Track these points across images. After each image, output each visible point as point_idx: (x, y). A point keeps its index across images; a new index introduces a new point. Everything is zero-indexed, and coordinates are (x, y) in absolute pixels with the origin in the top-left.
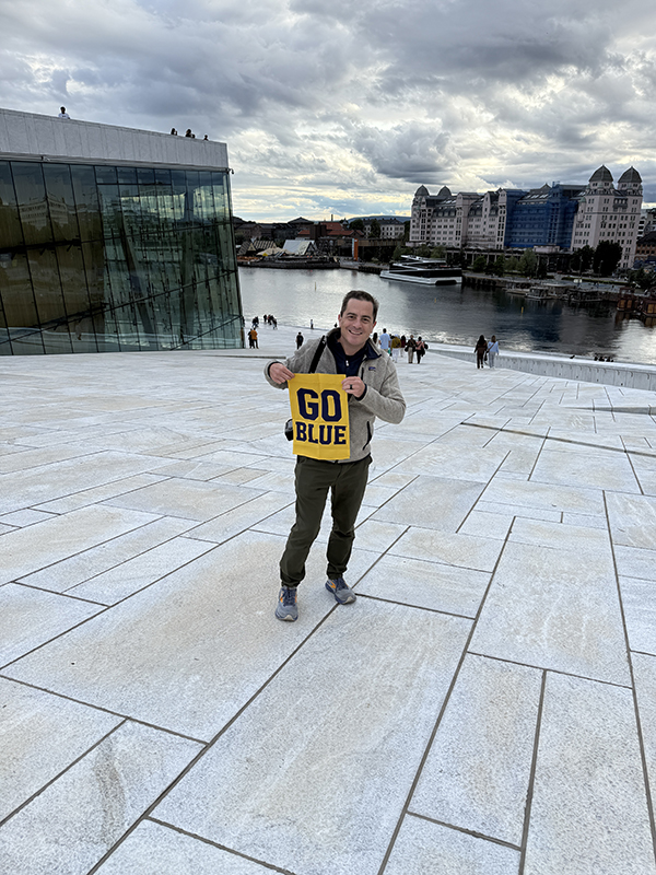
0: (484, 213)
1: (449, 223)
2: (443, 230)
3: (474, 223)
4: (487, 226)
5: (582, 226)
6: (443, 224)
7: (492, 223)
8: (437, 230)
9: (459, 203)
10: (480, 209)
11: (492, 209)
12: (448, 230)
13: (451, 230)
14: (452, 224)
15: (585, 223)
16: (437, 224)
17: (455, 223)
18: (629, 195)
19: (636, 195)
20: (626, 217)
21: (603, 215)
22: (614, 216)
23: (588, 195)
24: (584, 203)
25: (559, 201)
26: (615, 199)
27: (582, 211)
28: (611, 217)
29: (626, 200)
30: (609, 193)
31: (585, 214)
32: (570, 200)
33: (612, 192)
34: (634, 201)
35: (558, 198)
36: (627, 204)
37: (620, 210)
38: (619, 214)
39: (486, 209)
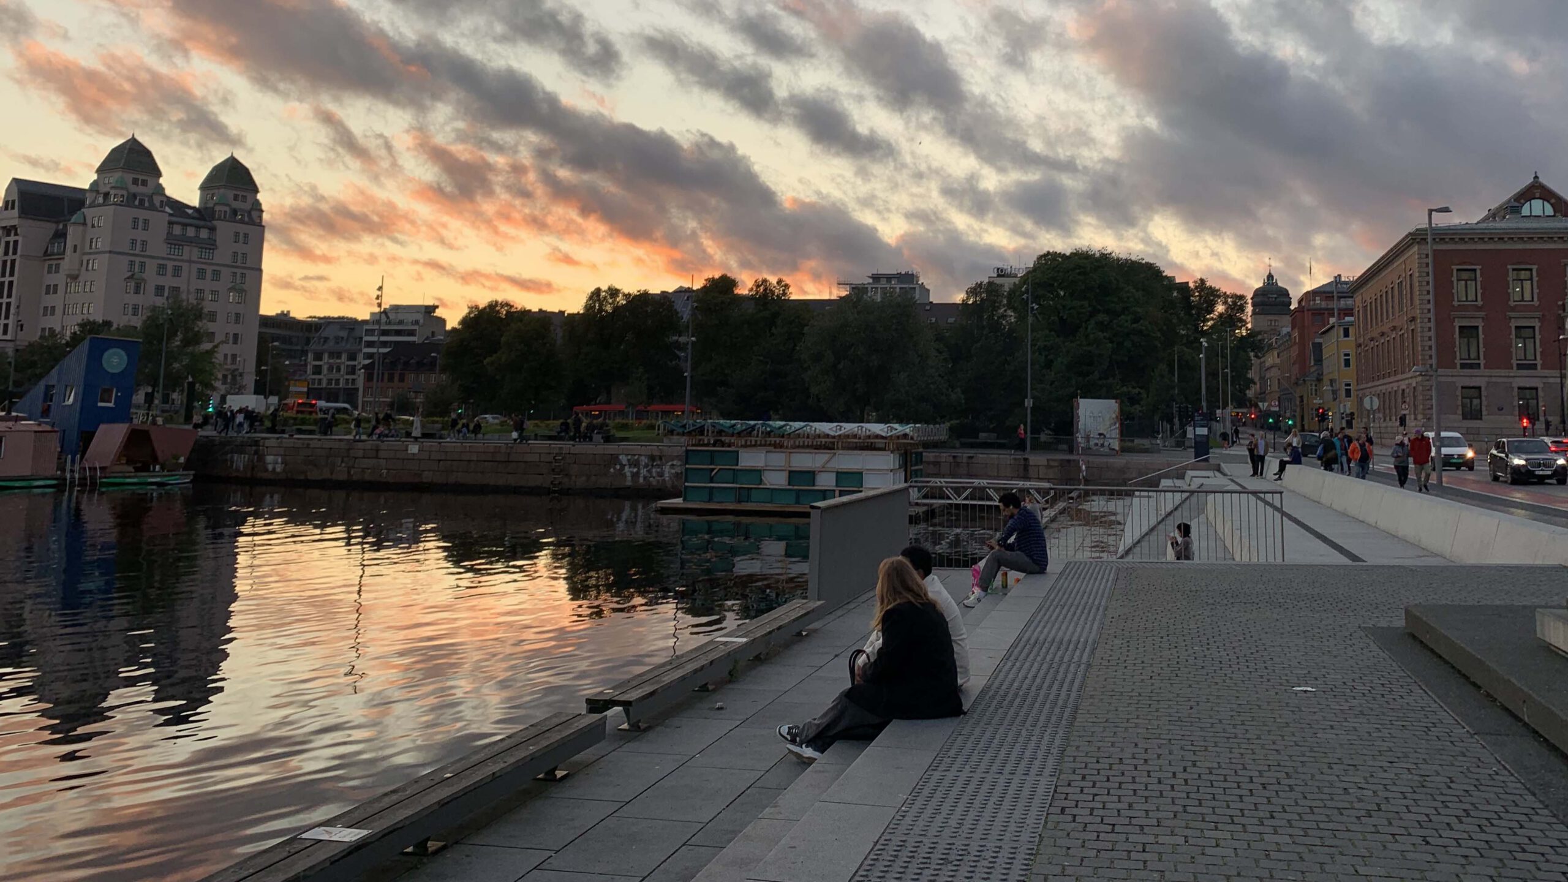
5: (77, 289)
15: (83, 277)
18: (219, 219)
19: (242, 222)
20: (216, 275)
21: (132, 258)
22: (170, 265)
23: (93, 205)
24: (81, 228)
25: (15, 222)
26: (170, 223)
27: (75, 246)
28: (162, 268)
29: (213, 229)
30: (147, 204)
31: (85, 254)
32: (58, 223)
33: (158, 204)
34: (237, 234)
35: (16, 212)
36: (215, 241)
37: (191, 252)
38: (190, 261)
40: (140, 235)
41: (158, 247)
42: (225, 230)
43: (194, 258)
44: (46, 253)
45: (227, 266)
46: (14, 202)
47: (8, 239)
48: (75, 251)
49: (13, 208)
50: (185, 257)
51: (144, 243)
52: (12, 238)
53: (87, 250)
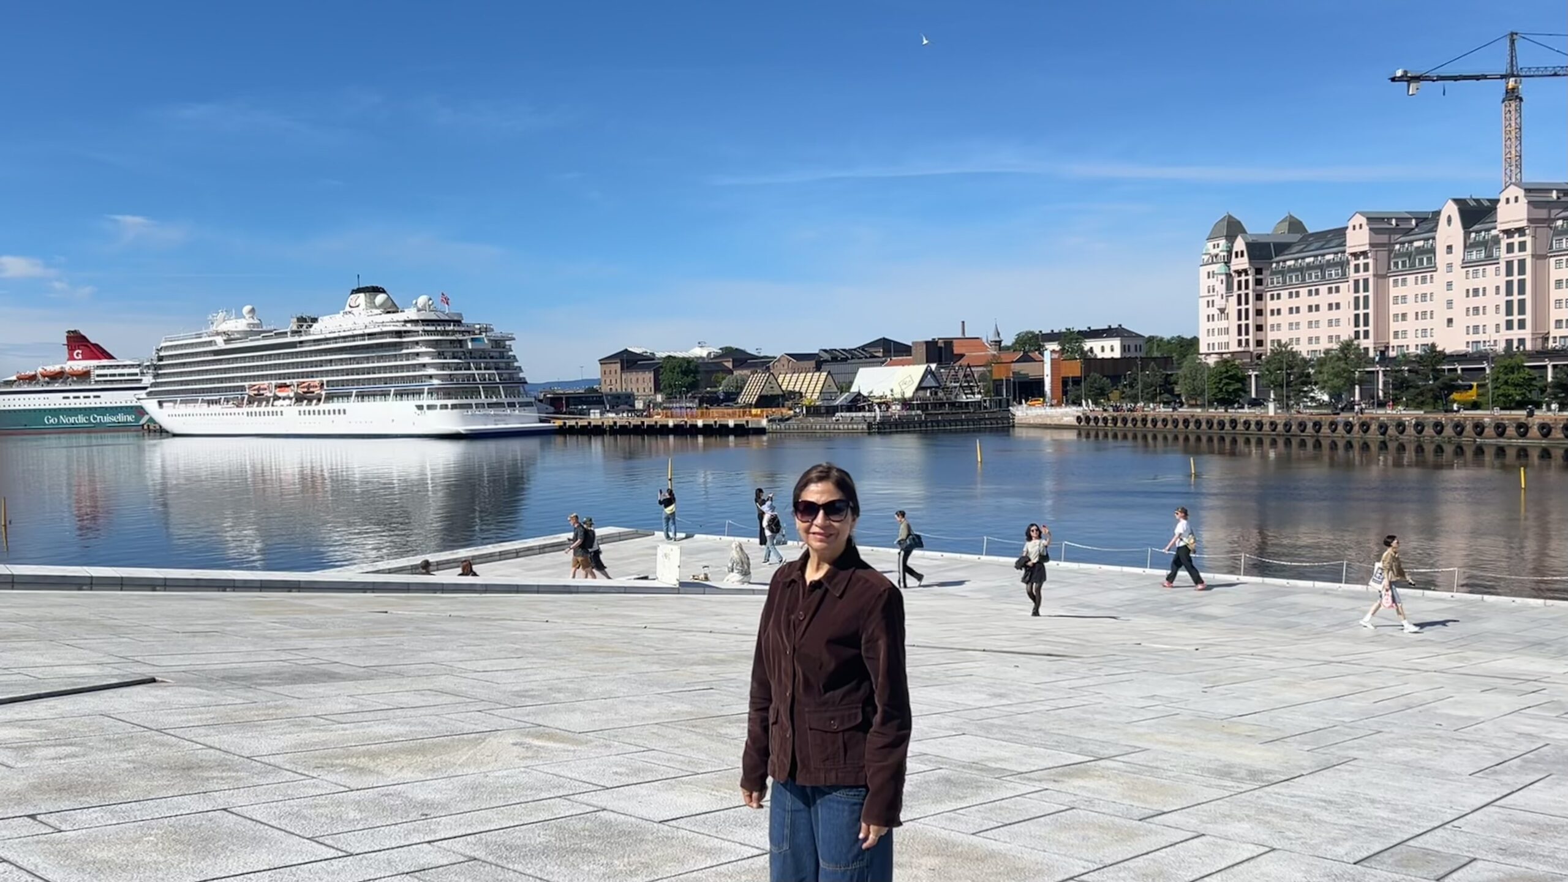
0: (1441, 257)
1: (1324, 298)
2: (1304, 317)
3: (1411, 286)
4: (1457, 294)
6: (1304, 300)
7: (1473, 284)
8: (1285, 318)
9: (1354, 242)
10: (1432, 251)
11: (1468, 247)
12: (1324, 315)
13: (1334, 314)
14: (1334, 298)
16: (1285, 302)
17: (1346, 295)
39: (1450, 248)
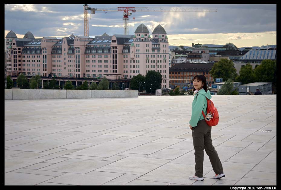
0: (63, 52)
1: (36, 58)
2: (31, 63)
3: (57, 58)
4: (67, 61)
5: (134, 62)
6: (31, 59)
7: (70, 59)
8: (27, 63)
9: (43, 45)
12: (36, 63)
14: (39, 59)
15: (136, 59)
16: (26, 59)
18: (160, 42)
19: (164, 42)
20: (161, 55)
21: (147, 54)
22: (153, 55)
23: (135, 41)
24: (134, 47)
25: (116, 45)
26: (152, 44)
27: (133, 52)
28: (152, 55)
29: (159, 45)
30: (148, 40)
31: (135, 53)
32: (124, 45)
33: (150, 40)
34: (164, 45)
35: (116, 43)
36: (160, 47)
37: (156, 51)
38: (156, 53)
39: (65, 49)
40: (147, 48)
41: (151, 51)
42: (162, 44)
43: (157, 52)
44: (123, 53)
45: (163, 53)
46: (115, 41)
47: (114, 49)
48: (133, 53)
49: (115, 42)
50: (155, 53)
51: (148, 50)
52: (115, 49)
53: (136, 52)
